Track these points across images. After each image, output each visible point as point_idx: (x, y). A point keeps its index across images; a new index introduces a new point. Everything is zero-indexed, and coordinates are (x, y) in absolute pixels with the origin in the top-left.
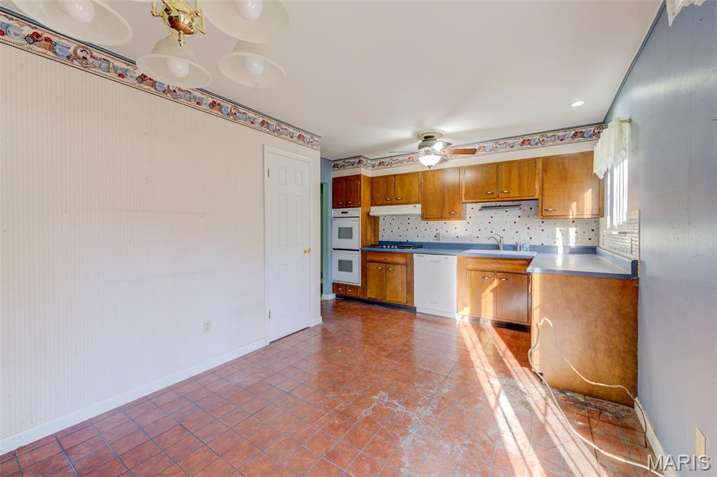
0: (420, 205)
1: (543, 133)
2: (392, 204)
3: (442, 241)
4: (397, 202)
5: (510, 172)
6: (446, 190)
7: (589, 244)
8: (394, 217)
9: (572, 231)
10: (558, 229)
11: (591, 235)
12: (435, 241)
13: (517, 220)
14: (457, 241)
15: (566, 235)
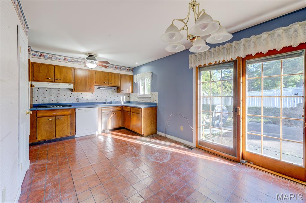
0: (73, 84)
1: (121, 66)
2: (52, 82)
3: (80, 102)
4: (56, 81)
5: (112, 76)
6: (87, 79)
7: (128, 100)
8: (46, 89)
9: (124, 97)
10: (121, 96)
11: (128, 98)
12: (76, 102)
13: (110, 93)
14: (88, 102)
15: (123, 98)
